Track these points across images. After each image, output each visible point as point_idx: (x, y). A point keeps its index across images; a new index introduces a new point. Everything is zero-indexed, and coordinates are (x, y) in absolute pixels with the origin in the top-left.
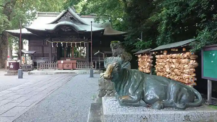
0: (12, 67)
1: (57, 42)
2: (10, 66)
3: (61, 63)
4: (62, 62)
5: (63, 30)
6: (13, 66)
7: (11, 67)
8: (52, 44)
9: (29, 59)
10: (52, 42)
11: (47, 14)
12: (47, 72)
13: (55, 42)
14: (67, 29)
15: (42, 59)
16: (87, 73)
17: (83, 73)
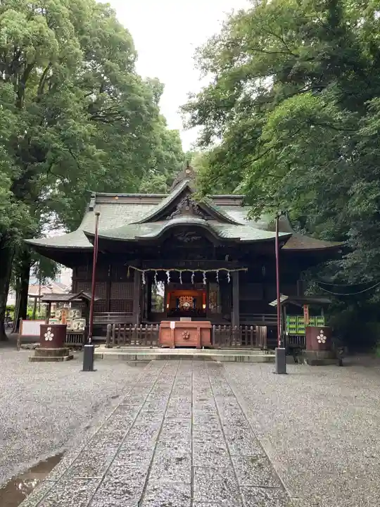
0: (51, 339)
1: (156, 270)
2: (46, 335)
3: (169, 328)
4: (173, 324)
5: (180, 238)
6: (52, 335)
7: (46, 339)
8: (143, 275)
9: (77, 316)
10: (144, 271)
11: (117, 198)
12: (135, 354)
13: (152, 270)
14: (190, 236)
15: (109, 316)
16: (246, 360)
17: (234, 359)
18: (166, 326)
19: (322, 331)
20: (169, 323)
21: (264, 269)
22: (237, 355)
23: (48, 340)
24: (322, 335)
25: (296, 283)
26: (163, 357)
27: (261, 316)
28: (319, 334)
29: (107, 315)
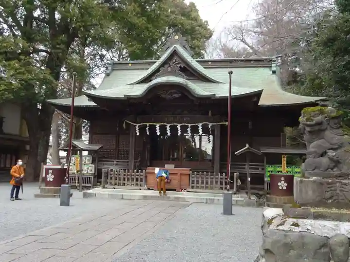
0: (52, 180)
1: (148, 124)
2: (48, 176)
3: (154, 173)
5: (163, 96)
6: (53, 176)
7: (48, 180)
8: (137, 128)
9: (87, 162)
10: (138, 125)
11: (130, 64)
12: (122, 194)
13: (144, 124)
14: (171, 94)
15: (115, 163)
16: (216, 201)
17: (205, 201)
18: (152, 171)
19: (283, 179)
20: (155, 169)
21: (250, 123)
22: (208, 198)
23: (50, 181)
24: (283, 182)
25: (280, 136)
26: (145, 197)
27: (245, 165)
28: (280, 181)
29: (113, 161)
